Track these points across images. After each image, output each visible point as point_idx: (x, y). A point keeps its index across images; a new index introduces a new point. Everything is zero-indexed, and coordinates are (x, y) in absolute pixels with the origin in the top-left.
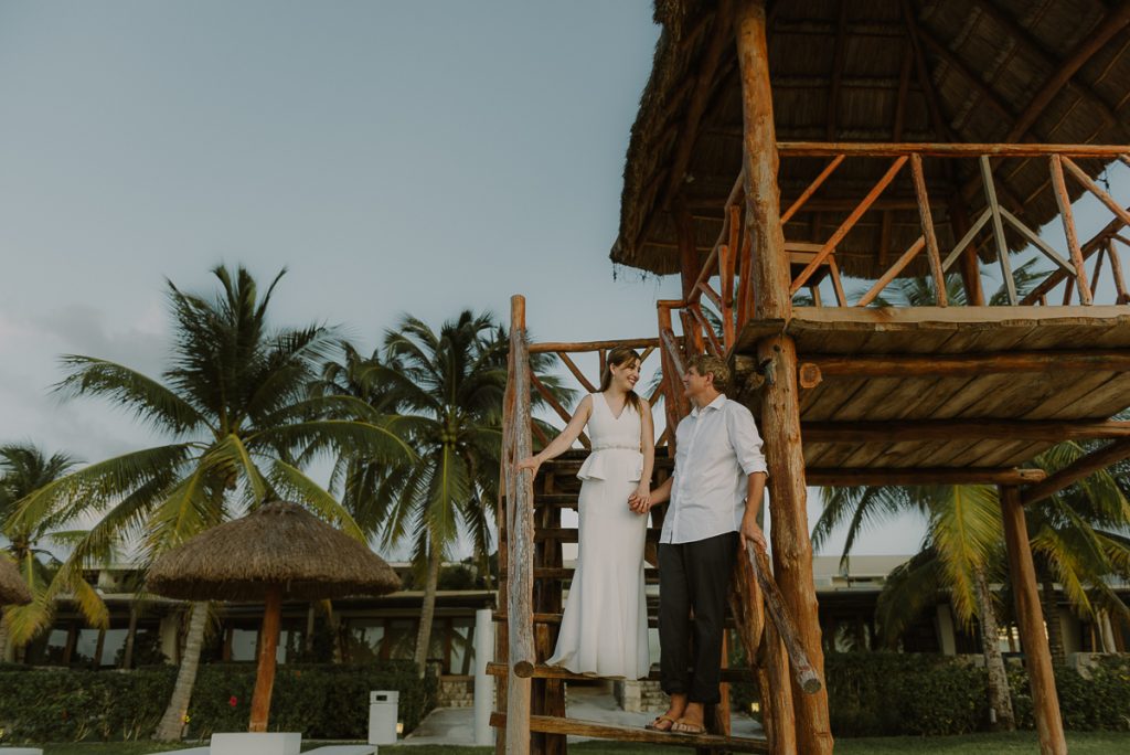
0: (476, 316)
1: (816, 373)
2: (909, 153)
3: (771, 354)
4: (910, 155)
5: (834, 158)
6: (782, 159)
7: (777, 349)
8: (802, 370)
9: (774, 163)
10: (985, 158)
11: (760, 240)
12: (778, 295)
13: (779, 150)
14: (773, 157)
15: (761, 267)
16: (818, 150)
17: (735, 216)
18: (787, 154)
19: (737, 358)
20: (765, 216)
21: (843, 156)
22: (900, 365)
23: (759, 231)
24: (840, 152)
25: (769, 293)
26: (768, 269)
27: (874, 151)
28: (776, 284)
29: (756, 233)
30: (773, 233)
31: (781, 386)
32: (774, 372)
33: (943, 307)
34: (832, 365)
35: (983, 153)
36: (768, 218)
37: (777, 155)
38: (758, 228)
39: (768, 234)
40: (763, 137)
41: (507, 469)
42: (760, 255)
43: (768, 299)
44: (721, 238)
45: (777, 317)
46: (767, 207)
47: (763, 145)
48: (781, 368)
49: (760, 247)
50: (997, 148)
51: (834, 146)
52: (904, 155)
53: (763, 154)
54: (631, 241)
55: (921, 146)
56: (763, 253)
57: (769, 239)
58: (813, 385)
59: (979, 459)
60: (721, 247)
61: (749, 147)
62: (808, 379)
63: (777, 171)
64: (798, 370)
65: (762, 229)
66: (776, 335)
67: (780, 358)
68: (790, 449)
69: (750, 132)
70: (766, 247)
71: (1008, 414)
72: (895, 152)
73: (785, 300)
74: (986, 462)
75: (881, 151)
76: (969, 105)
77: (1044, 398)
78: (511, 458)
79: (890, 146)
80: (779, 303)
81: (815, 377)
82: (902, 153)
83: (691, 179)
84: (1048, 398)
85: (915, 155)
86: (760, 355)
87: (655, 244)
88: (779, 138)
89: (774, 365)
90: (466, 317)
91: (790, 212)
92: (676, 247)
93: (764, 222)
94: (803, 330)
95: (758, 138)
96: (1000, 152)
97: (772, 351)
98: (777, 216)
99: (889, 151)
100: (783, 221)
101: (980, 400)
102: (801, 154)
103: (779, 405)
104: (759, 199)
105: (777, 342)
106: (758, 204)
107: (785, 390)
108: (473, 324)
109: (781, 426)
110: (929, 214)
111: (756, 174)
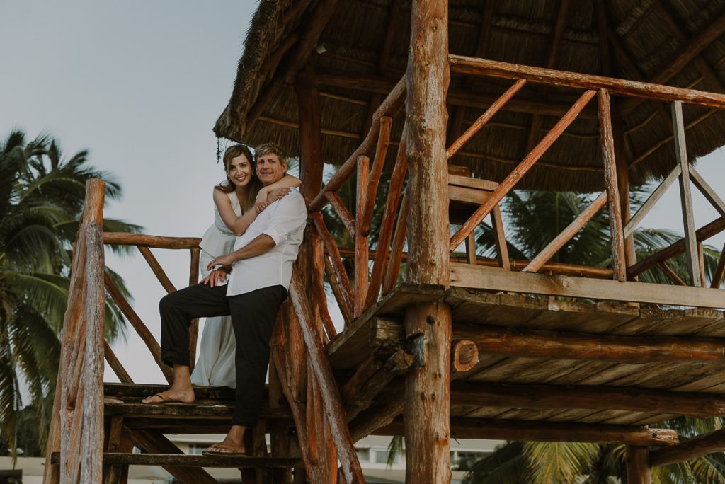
0: (29, 139)
1: (474, 352)
2: (597, 87)
3: (422, 327)
4: (598, 90)
5: (514, 82)
6: (454, 75)
7: (430, 321)
8: (457, 350)
9: (444, 81)
10: (678, 105)
11: (420, 177)
12: (437, 251)
13: (452, 65)
14: (444, 72)
15: (420, 213)
16: (497, 70)
17: (386, 130)
18: (460, 70)
19: (380, 323)
20: (430, 147)
21: (524, 81)
22: (566, 346)
23: (420, 165)
24: (522, 75)
25: (426, 247)
26: (427, 216)
27: (559, 80)
28: (436, 238)
29: (417, 168)
30: (436, 171)
31: (432, 369)
32: (425, 348)
33: (621, 281)
34: (490, 340)
35: (678, 99)
36: (433, 151)
37: (448, 70)
38: (420, 161)
39: (432, 171)
40: (435, 45)
41: (64, 419)
42: (419, 196)
43: (425, 255)
44: (362, 147)
45: (434, 282)
46: (433, 137)
47: (433, 57)
48: (433, 347)
49: (419, 185)
50: (693, 94)
51: (514, 68)
52: (592, 89)
53: (432, 68)
54: (242, 116)
55: (612, 81)
56: (423, 195)
57: (432, 178)
58: (468, 368)
59: (614, 418)
60: (360, 158)
61: (416, 57)
62: (464, 360)
63: (446, 90)
64: (453, 348)
65: (425, 164)
66: (430, 303)
67: (433, 333)
68: (436, 451)
69: (419, 37)
70: (427, 188)
71: (660, 385)
72: (582, 85)
73: (445, 257)
74: (619, 421)
75: (567, 81)
76: (639, 12)
77: (703, 375)
78: (72, 404)
79: (578, 76)
80: (436, 259)
81: (472, 357)
82: (589, 86)
83: (322, 50)
84: (706, 376)
85: (603, 91)
86: (410, 325)
87: (270, 120)
88: (453, 48)
89: (425, 341)
90: (16, 139)
91: (458, 144)
92: (296, 126)
93: (428, 155)
94: (465, 301)
95: (428, 48)
96: (694, 100)
97: (424, 323)
98: (443, 150)
99: (576, 81)
100: (449, 154)
101: (636, 373)
102: (476, 72)
103: (429, 393)
104: (423, 125)
105: (430, 312)
106: (422, 131)
107: (436, 376)
108: (24, 148)
109: (428, 422)
110: (614, 166)
111: (423, 92)
